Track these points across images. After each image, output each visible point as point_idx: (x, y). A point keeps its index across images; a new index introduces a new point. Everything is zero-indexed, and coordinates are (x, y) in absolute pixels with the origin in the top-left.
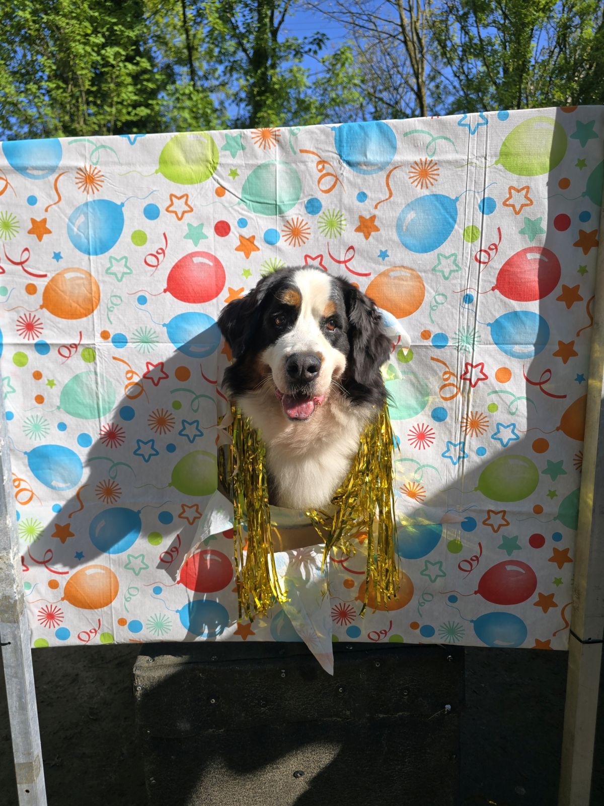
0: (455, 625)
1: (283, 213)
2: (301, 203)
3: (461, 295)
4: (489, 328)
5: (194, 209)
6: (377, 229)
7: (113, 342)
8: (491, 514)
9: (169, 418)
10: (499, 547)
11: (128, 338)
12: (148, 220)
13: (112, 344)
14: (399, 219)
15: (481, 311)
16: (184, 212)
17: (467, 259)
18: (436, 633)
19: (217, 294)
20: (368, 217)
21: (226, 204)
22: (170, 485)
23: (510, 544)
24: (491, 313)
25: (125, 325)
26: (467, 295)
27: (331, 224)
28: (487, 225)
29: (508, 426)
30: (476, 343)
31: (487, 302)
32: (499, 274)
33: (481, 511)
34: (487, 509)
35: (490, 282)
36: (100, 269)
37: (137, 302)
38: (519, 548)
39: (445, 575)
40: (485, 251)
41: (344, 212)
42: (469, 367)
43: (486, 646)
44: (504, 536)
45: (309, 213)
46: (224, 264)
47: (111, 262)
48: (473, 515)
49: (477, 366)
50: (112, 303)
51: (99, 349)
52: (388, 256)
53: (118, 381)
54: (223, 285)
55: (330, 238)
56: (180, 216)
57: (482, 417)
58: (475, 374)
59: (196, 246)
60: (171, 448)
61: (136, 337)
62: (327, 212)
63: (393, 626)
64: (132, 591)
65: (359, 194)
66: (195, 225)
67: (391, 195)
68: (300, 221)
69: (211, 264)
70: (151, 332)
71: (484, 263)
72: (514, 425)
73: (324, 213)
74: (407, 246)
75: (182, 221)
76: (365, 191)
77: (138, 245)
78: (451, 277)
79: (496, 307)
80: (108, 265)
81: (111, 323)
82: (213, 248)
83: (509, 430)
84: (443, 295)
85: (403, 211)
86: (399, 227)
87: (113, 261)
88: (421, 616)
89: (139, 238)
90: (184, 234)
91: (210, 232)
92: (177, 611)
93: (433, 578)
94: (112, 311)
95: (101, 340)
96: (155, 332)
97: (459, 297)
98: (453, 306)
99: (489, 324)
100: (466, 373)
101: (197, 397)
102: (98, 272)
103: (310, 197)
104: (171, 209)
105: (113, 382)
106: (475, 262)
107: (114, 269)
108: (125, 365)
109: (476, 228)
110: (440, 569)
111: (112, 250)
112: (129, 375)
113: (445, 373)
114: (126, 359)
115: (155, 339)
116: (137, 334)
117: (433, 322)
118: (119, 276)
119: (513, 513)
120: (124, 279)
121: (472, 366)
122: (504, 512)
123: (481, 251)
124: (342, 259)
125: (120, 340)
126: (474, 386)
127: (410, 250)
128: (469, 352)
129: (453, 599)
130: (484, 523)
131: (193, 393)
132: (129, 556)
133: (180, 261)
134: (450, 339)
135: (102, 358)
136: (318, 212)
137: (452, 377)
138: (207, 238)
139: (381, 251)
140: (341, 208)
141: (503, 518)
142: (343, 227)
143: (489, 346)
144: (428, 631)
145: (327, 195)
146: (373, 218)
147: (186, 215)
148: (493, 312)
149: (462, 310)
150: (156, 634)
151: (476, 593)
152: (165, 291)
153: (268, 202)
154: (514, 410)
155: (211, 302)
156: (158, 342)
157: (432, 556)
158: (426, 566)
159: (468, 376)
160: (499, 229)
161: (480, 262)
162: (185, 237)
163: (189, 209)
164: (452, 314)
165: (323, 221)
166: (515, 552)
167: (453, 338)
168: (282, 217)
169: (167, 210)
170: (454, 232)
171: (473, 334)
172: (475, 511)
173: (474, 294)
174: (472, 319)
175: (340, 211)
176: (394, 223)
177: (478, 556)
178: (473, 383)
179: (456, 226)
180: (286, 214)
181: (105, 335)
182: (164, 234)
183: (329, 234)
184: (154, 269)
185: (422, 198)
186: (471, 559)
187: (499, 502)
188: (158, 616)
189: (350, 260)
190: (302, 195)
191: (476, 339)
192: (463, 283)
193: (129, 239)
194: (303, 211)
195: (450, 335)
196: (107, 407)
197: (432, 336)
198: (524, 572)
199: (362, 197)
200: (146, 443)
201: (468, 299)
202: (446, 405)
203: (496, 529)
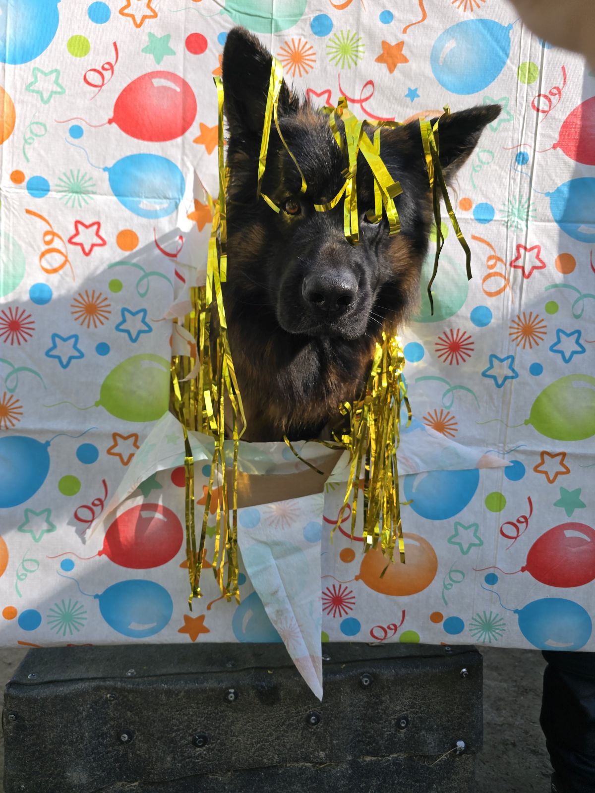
0: (493, 616)
1: (281, 30)
2: (305, 20)
3: (513, 153)
4: (548, 199)
5: (159, 14)
6: (406, 60)
7: (30, 188)
8: (546, 457)
9: (103, 304)
10: (555, 505)
11: (51, 183)
12: (92, 23)
13: (26, 191)
14: (434, 47)
15: (538, 176)
16: (145, 17)
17: (521, 104)
18: (466, 628)
19: (184, 130)
20: (393, 43)
21: (204, 12)
22: (97, 404)
23: (571, 501)
24: (552, 180)
25: (48, 166)
26: (520, 153)
27: (343, 50)
28: (549, 63)
29: (572, 334)
30: (530, 218)
31: (547, 164)
32: (563, 127)
33: (532, 453)
34: (541, 449)
35: (550, 137)
36: (18, 85)
37: (68, 134)
38: (583, 505)
39: (481, 543)
40: (545, 96)
41: (362, 35)
42: (522, 251)
43: (533, 647)
44: (561, 488)
45: (315, 33)
46: (195, 90)
47: (35, 76)
48: (521, 458)
49: (532, 249)
50: (32, 132)
51: (6, 197)
52: (418, 96)
53: (32, 246)
54: (193, 119)
55: (343, 68)
56: (138, 22)
57: (537, 321)
58: (528, 260)
59: (158, 62)
60: (103, 349)
61: (63, 184)
62: (339, 35)
63: (407, 617)
64: (28, 565)
65: (383, 13)
66: (159, 35)
67: (425, 16)
68: (302, 44)
69: (178, 90)
70: (87, 178)
71: (544, 112)
72: (579, 332)
73: (335, 34)
74: (443, 85)
75: (142, 28)
76: (391, 10)
77: (76, 55)
78: (501, 128)
79: (558, 171)
80: (31, 80)
81: (28, 161)
82: (181, 68)
83: (573, 339)
84: (489, 151)
85: (440, 38)
86: (434, 58)
87: (39, 74)
88: (446, 604)
89: (79, 46)
90: (143, 46)
91: (180, 47)
92: (96, 596)
93: (465, 548)
94: (30, 144)
95: (11, 184)
96: (91, 179)
97: (510, 155)
98: (501, 168)
99: (548, 194)
100: (517, 259)
101: (146, 275)
102: (15, 88)
103: (317, 13)
104: (126, 11)
105: (23, 245)
106: (532, 110)
107: (39, 85)
108: (43, 223)
109: (534, 64)
110: (475, 535)
111: (38, 59)
112: (48, 238)
113: (490, 258)
114: (45, 214)
115: (90, 189)
116: (65, 179)
117: (474, 186)
118: (46, 95)
119: (575, 456)
120: (52, 101)
121: (525, 248)
122: (564, 455)
123: (539, 95)
124: (357, 97)
125: (39, 187)
126: (528, 277)
127: (447, 89)
128: (521, 230)
129: (491, 579)
130: (536, 469)
131: (141, 268)
132: (27, 511)
133: (134, 82)
134: (496, 212)
135: (9, 210)
136: (328, 33)
137: (499, 263)
138: (174, 53)
139: (409, 89)
140: (358, 29)
141: (562, 463)
142: (360, 54)
143: (547, 224)
144: (455, 625)
145: (341, 11)
146: (401, 45)
147: (147, 20)
148: (554, 177)
149: (513, 174)
150: (62, 631)
151: (523, 570)
152: (110, 122)
153: (261, 14)
154: (579, 312)
155: (174, 142)
156: (94, 193)
157: (466, 515)
158: (456, 530)
159: (520, 263)
160: (563, 68)
161: (538, 110)
162: (143, 51)
163: (152, 14)
164: (500, 177)
165: (334, 45)
166: (577, 511)
167: (501, 211)
168: (279, 36)
169: (121, 12)
170: (505, 69)
171: (526, 206)
172: (524, 452)
173: (529, 152)
174: (526, 186)
175: (357, 33)
176: (428, 54)
177: (527, 516)
178: (527, 272)
179: (508, 62)
180: (284, 32)
181: (17, 177)
182: (115, 44)
183: (341, 62)
184: (97, 89)
185: (465, 23)
186: (518, 521)
187: (557, 441)
188: (67, 603)
189: (367, 99)
190: (307, 10)
191: (530, 213)
192: (516, 136)
193: (64, 46)
194: (308, 29)
195: (497, 206)
196: (10, 282)
197: (474, 206)
198: (589, 540)
199: (387, 17)
200: (65, 340)
201: (521, 158)
202: (490, 302)
203: (551, 478)
